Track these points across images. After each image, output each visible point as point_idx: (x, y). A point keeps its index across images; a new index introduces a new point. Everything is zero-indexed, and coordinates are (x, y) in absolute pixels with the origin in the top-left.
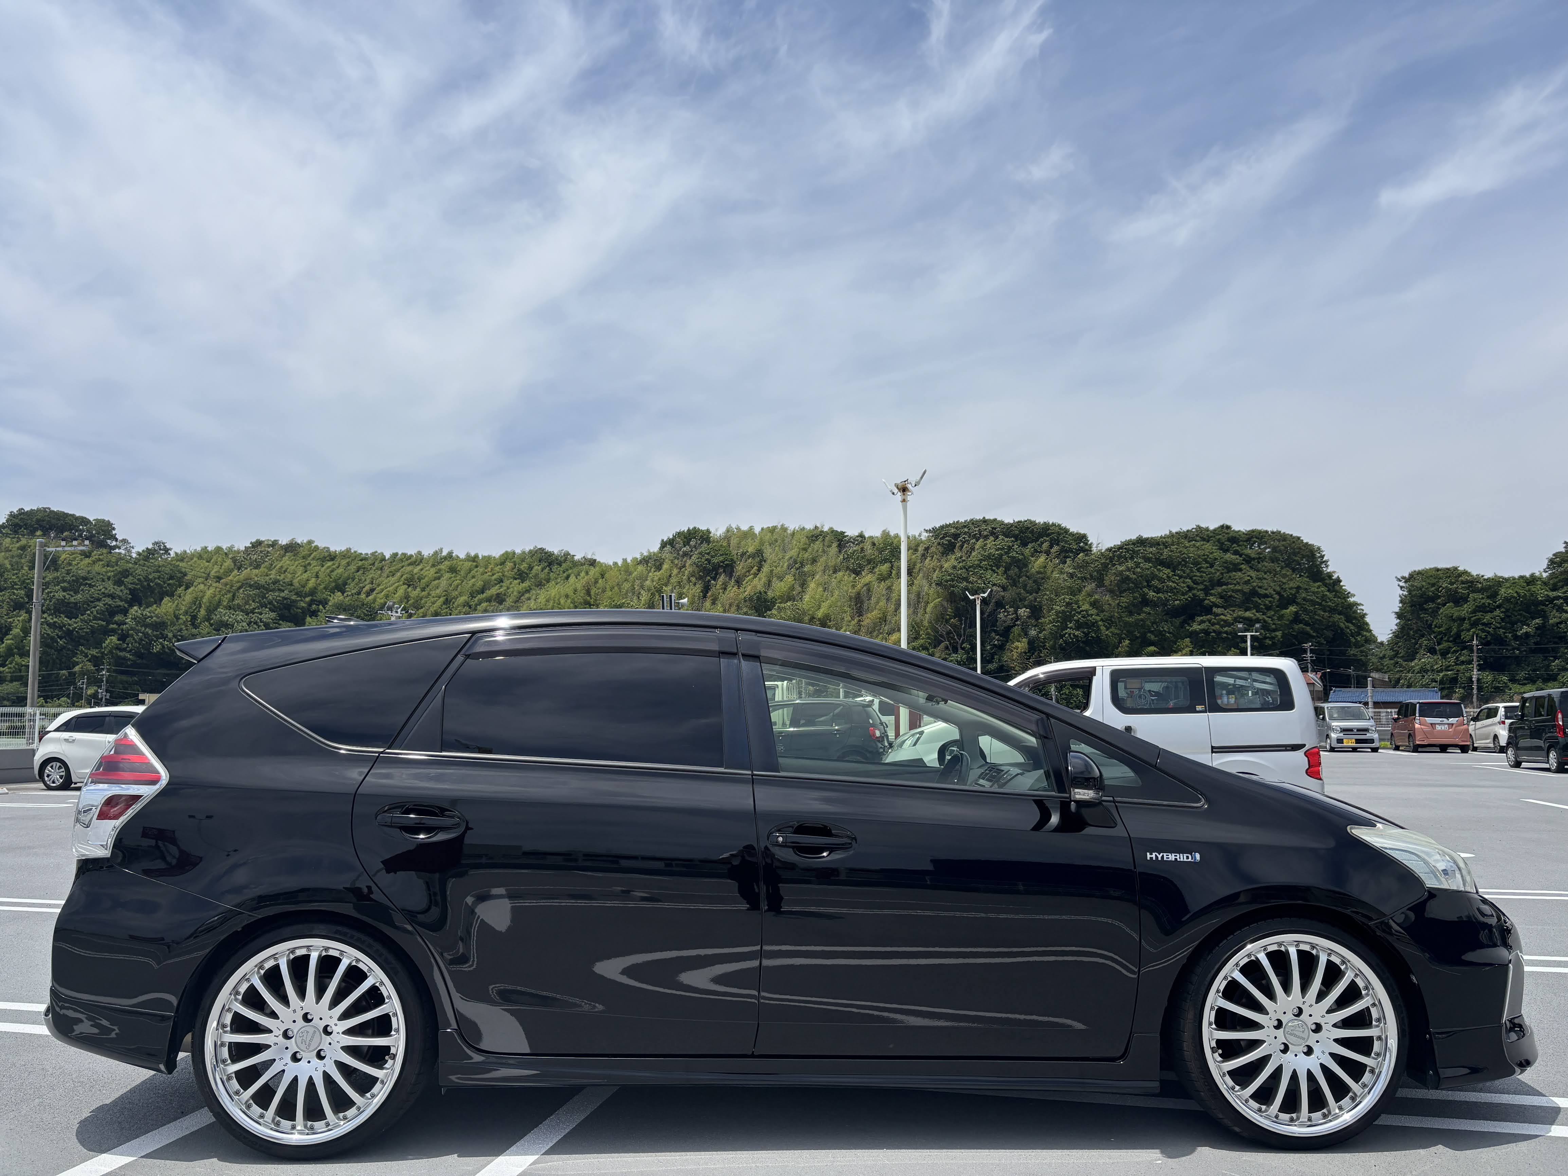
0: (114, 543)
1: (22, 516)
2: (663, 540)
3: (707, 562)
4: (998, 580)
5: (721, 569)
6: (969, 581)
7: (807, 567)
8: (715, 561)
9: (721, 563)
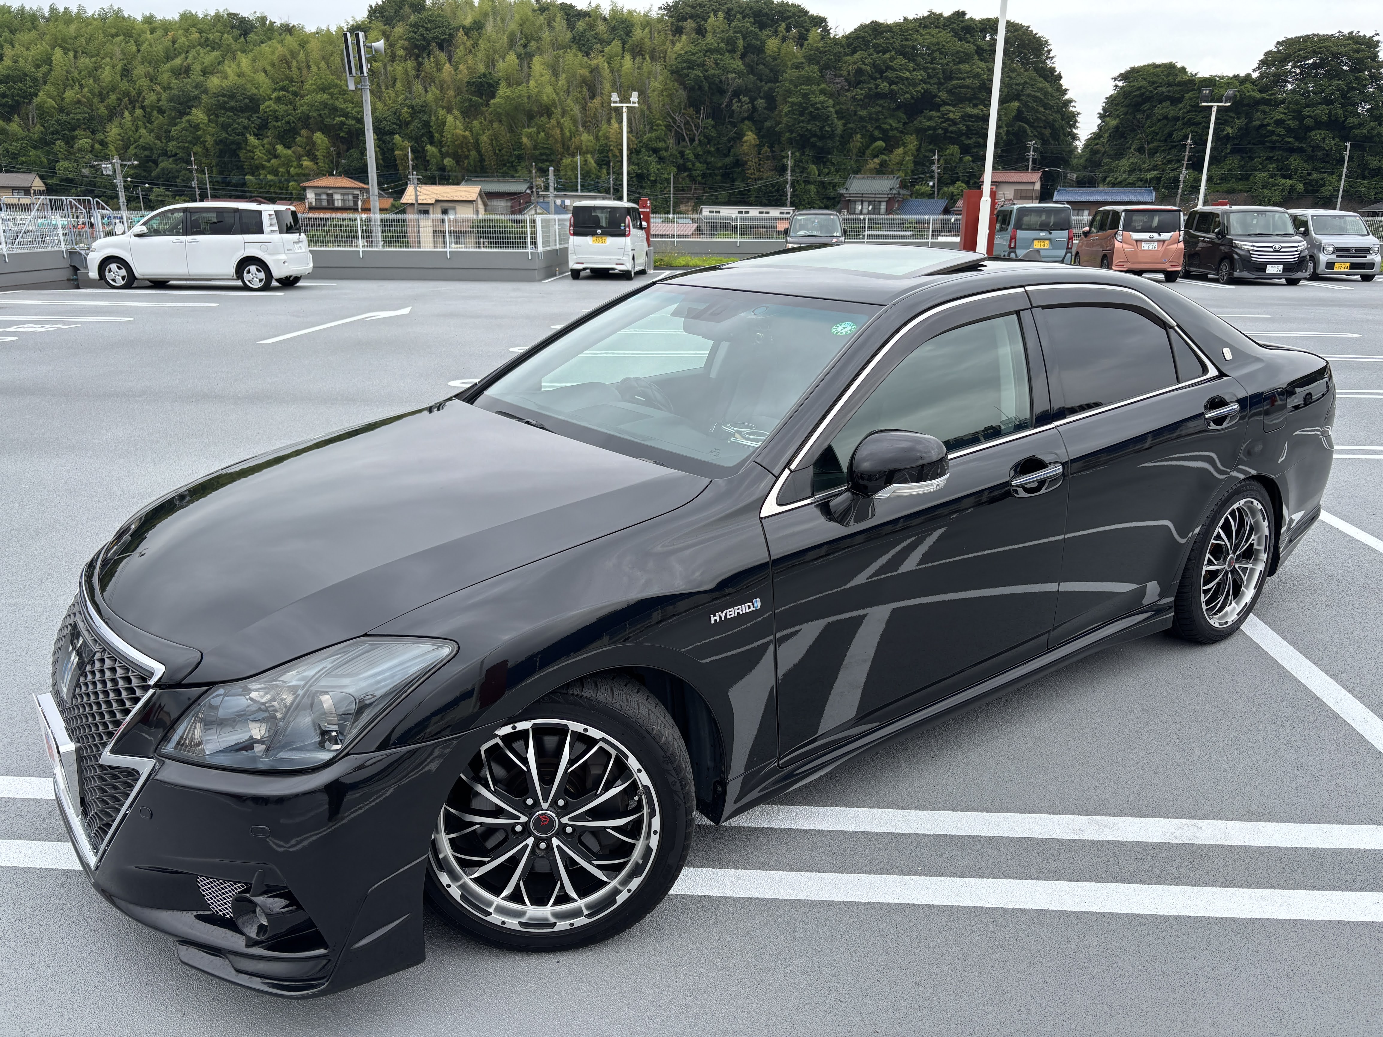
2: (371, 6)
3: (422, 35)
4: (735, 66)
5: (434, 44)
6: (706, 67)
7: (533, 44)
8: (431, 35)
9: (437, 37)
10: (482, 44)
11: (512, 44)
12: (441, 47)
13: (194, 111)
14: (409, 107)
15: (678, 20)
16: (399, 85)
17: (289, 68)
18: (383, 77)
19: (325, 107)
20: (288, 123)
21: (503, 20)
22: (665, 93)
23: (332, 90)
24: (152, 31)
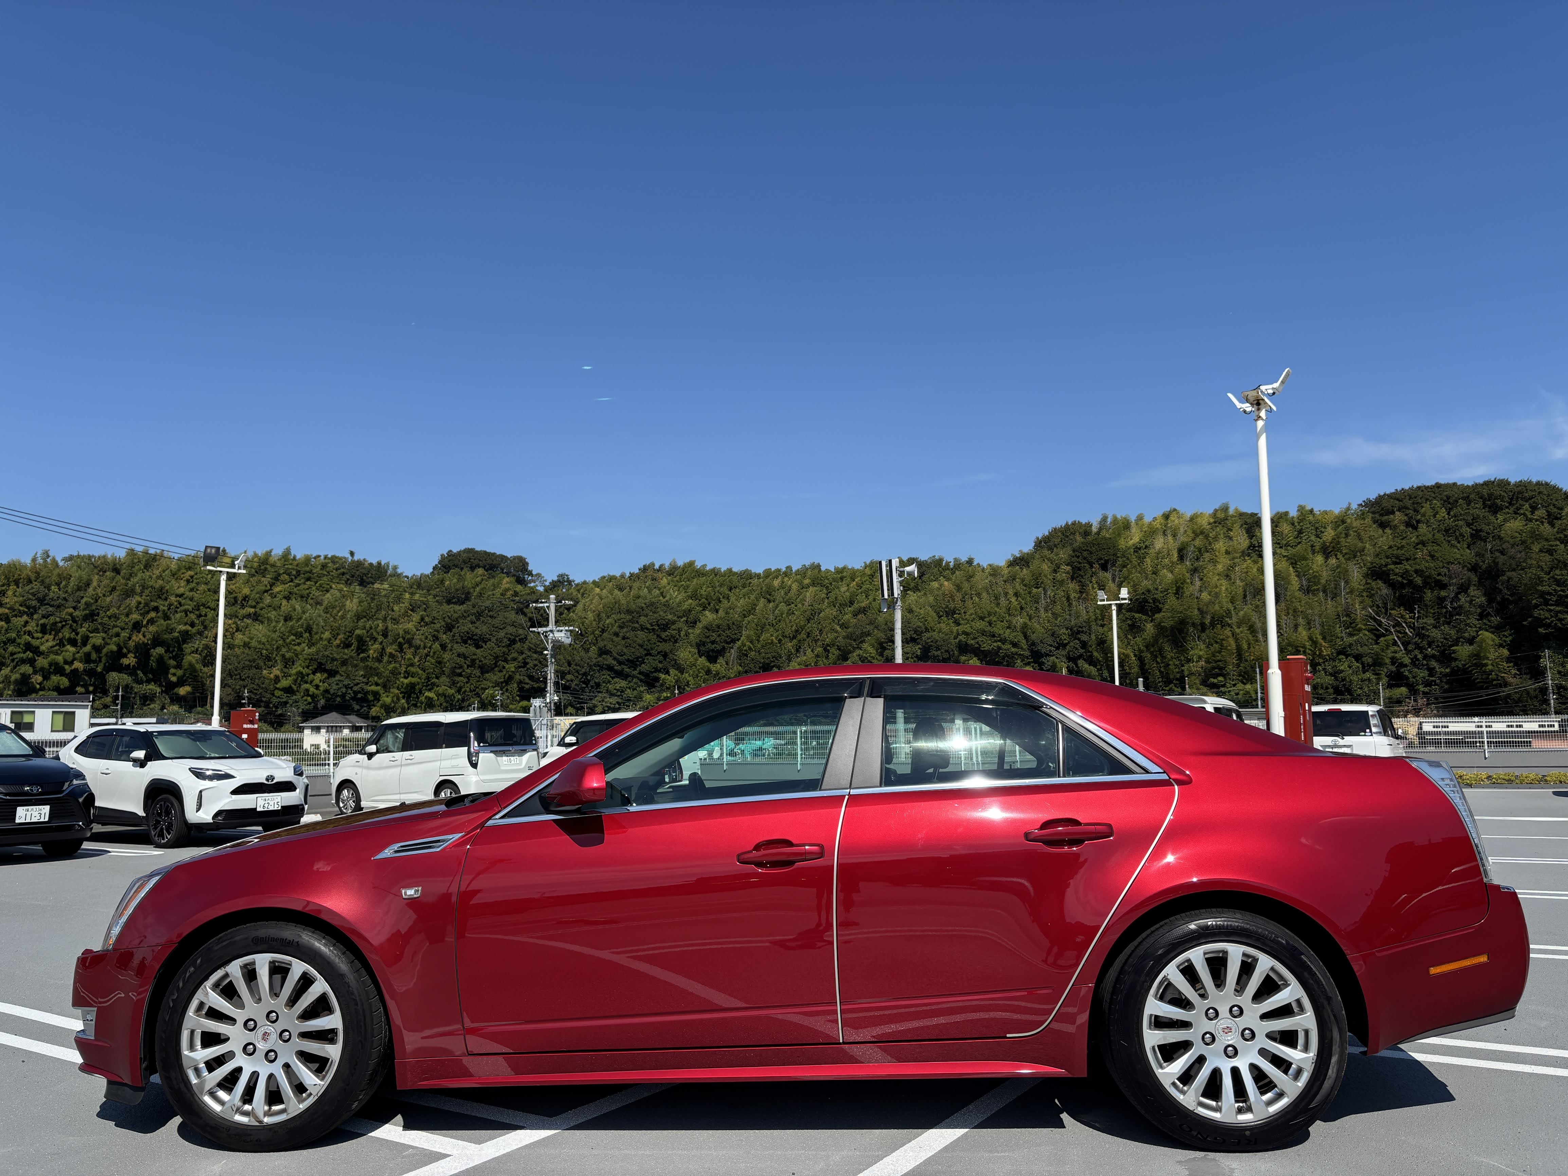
0: (530, 578)
1: (450, 558)
2: (1038, 538)
3: (1085, 558)
4: (1458, 556)
5: (1096, 566)
6: (1418, 560)
7: (1207, 556)
8: (1094, 557)
9: (1101, 559)
10: (1148, 560)
11: (1181, 558)
12: (1104, 568)
13: (865, 646)
14: (1067, 628)
15: (1382, 515)
16: (1058, 609)
17: (954, 600)
18: (1043, 602)
19: (983, 635)
20: (947, 651)
21: (1174, 536)
22: (1365, 594)
23: (991, 617)
24: (842, 579)
